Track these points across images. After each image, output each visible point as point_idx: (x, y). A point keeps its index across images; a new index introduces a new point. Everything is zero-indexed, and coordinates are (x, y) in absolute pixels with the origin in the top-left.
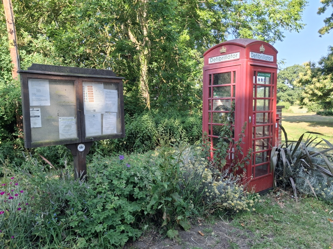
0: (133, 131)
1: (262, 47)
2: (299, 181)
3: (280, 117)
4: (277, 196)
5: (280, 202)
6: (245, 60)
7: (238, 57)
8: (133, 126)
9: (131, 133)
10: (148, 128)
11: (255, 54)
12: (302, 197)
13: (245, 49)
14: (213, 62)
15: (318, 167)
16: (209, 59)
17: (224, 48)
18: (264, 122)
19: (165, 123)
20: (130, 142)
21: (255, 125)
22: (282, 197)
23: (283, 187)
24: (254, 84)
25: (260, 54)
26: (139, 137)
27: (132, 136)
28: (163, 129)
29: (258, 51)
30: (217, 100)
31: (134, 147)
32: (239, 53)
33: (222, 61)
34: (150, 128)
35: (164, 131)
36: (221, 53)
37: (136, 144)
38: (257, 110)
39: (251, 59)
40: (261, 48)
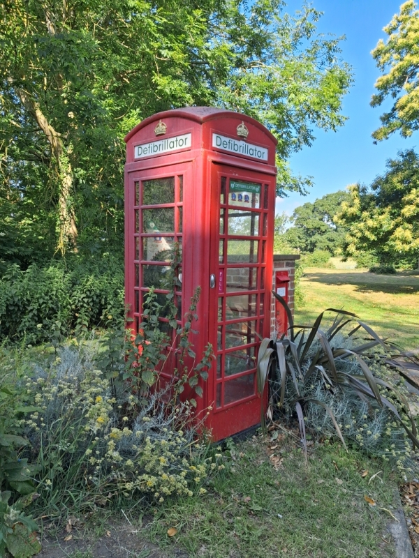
0: (16, 300)
1: (241, 127)
2: (315, 408)
3: (290, 277)
4: (272, 440)
5: (275, 456)
6: (202, 150)
7: (189, 144)
8: (17, 288)
9: (14, 302)
10: (50, 294)
11: (227, 139)
12: (320, 442)
13: (202, 126)
14: (143, 156)
15: (351, 380)
16: (136, 149)
17: (163, 125)
18: (250, 287)
19: (89, 283)
20: (13, 322)
21: (225, 292)
22: (282, 443)
23: (285, 421)
24: (222, 207)
25: (236, 142)
26: (32, 310)
27: (16, 309)
28: (84, 295)
29: (233, 134)
30: (158, 239)
31: (20, 332)
32: (190, 135)
33: (158, 152)
34: (54, 293)
35: (86, 300)
36: (157, 136)
37: (23, 324)
38: (228, 261)
39: (214, 149)
40: (239, 129)
